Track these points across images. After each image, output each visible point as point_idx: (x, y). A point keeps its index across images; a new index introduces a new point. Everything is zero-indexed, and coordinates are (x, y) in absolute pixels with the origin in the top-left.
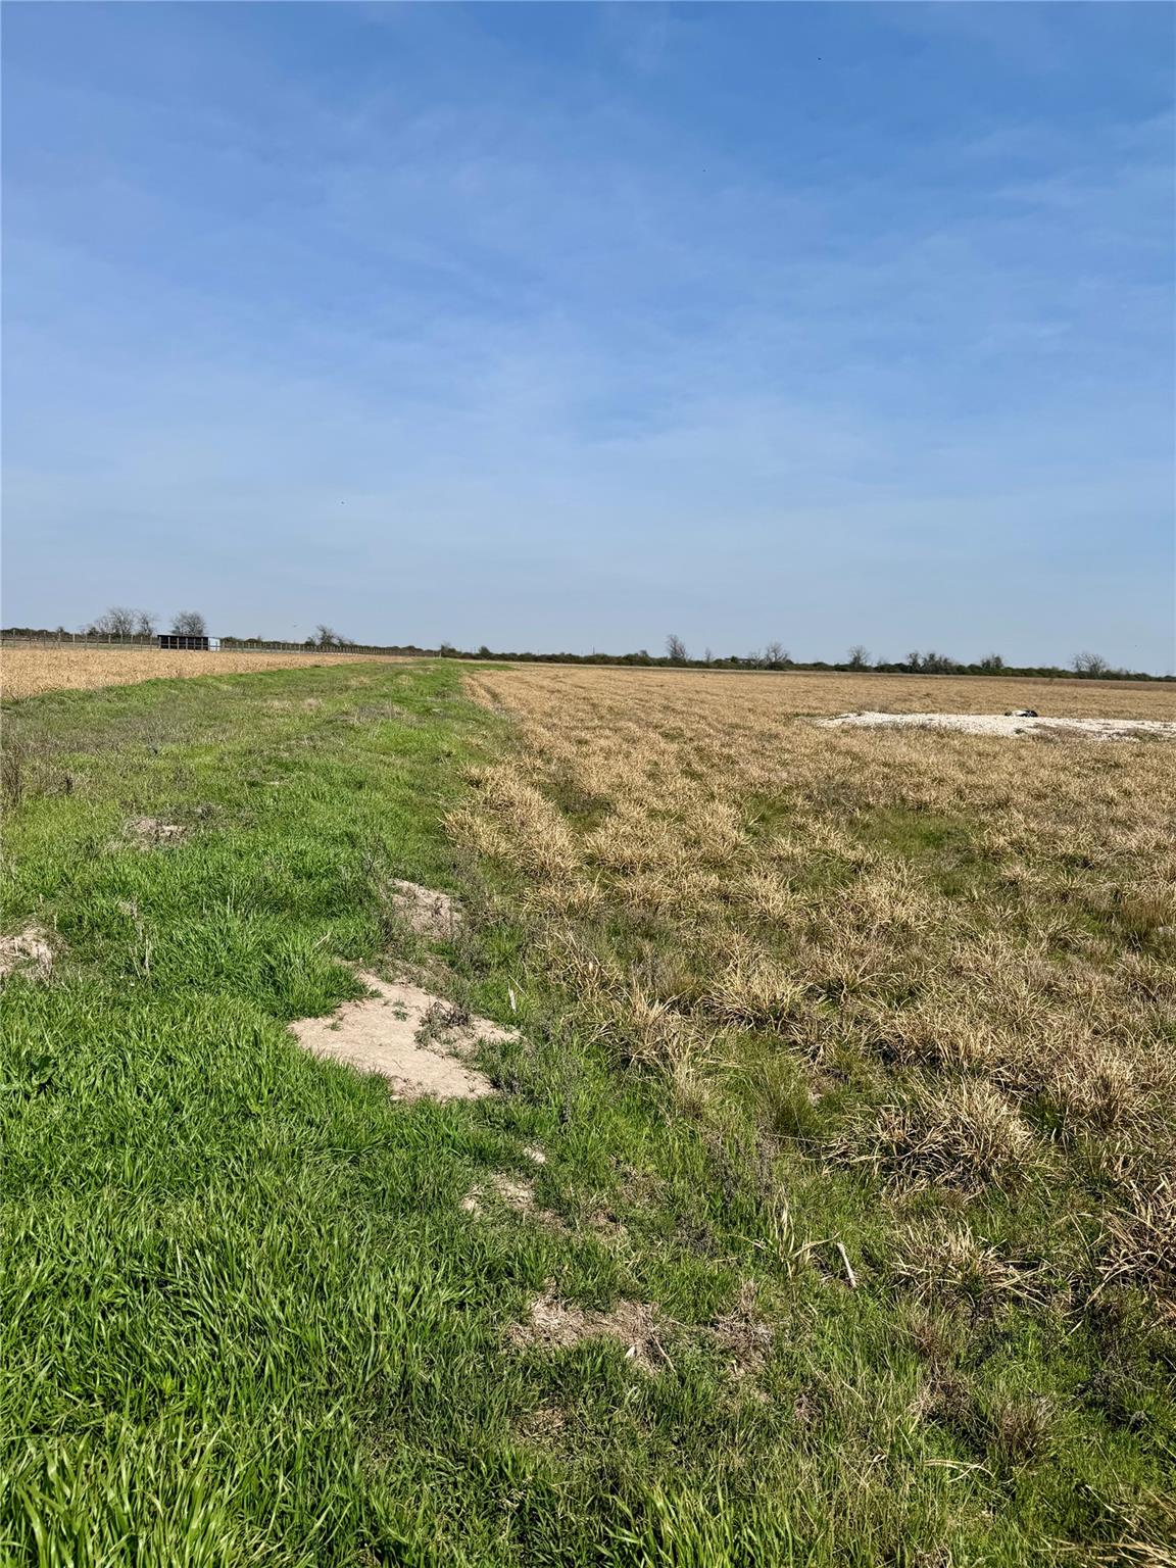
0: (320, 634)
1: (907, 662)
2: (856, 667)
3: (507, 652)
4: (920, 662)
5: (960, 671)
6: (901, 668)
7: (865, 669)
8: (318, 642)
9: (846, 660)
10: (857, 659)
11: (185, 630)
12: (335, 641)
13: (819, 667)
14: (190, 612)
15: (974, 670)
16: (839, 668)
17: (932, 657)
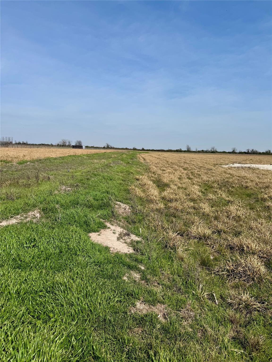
0: (107, 145)
1: (246, 151)
2: (234, 152)
3: (148, 149)
4: (250, 151)
5: (260, 154)
6: (245, 153)
7: (236, 153)
8: (106, 147)
9: (231, 151)
10: (234, 151)
11: (78, 144)
12: (110, 147)
13: (224, 152)
14: (79, 140)
15: (263, 154)
16: (229, 153)
17: (253, 150)
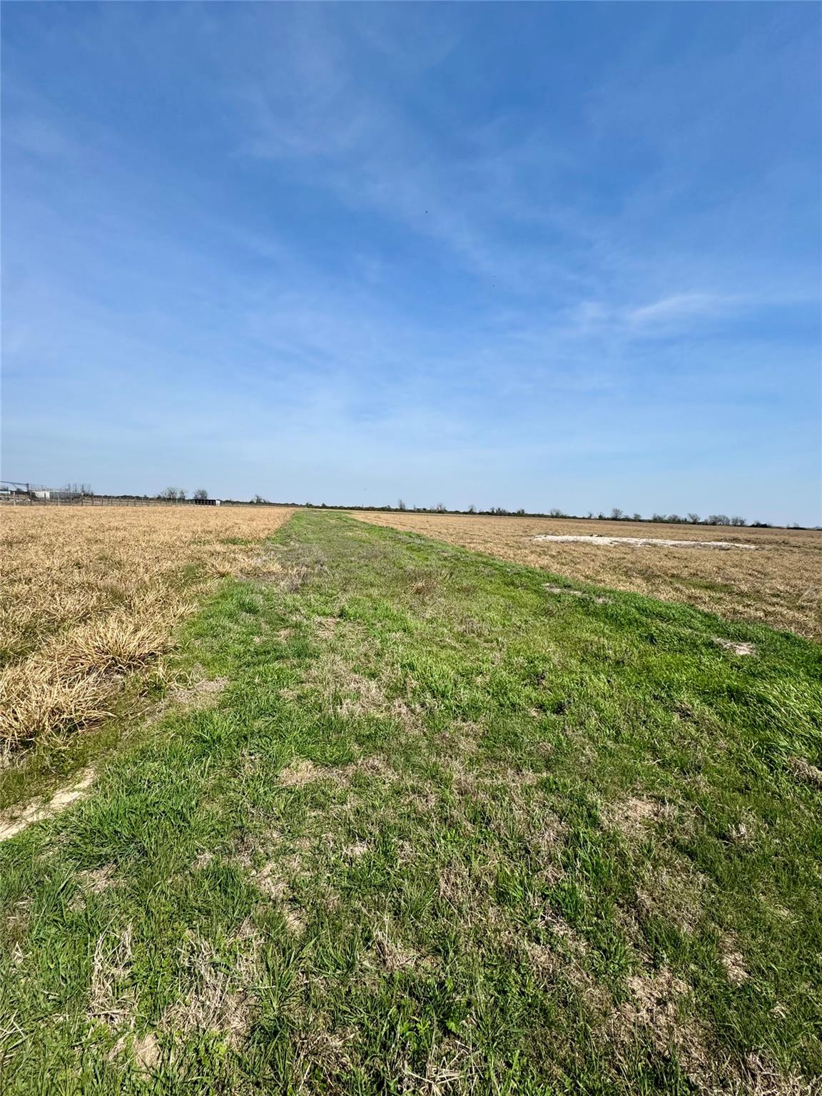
0: (256, 498)
1: (490, 511)
2: (471, 513)
3: (334, 506)
4: (495, 512)
5: (509, 515)
6: (488, 513)
7: (475, 514)
8: (255, 502)
9: (467, 510)
10: (472, 510)
11: (199, 497)
12: (262, 501)
13: (457, 512)
14: (202, 489)
15: (514, 515)
16: (464, 513)
17: (499, 509)
